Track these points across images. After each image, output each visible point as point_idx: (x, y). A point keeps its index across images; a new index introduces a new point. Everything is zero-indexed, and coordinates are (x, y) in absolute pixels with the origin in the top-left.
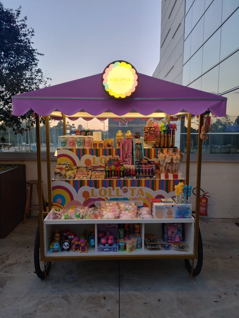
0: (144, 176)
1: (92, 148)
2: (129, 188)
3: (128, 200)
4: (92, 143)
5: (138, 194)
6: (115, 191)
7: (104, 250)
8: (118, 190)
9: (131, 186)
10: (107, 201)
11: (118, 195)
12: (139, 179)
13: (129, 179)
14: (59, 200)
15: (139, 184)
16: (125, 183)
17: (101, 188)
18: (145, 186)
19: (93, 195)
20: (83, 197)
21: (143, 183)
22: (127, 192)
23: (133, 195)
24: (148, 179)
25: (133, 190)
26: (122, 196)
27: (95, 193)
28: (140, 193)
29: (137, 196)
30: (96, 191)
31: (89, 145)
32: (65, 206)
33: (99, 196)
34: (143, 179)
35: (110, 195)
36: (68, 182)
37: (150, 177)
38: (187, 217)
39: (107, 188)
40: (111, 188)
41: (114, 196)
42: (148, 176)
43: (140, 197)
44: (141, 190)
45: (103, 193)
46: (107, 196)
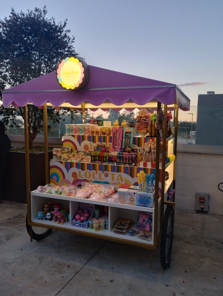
0: (124, 163)
1: (91, 135)
2: (110, 173)
3: (109, 184)
4: (91, 131)
5: (118, 179)
6: (98, 174)
7: (75, 225)
8: (100, 173)
9: (112, 171)
10: (91, 183)
11: (100, 178)
12: (119, 165)
13: (110, 165)
14: (55, 178)
15: (118, 170)
16: (106, 168)
17: (86, 170)
18: (124, 172)
19: (80, 176)
20: (73, 177)
21: (122, 170)
22: (108, 176)
23: (113, 179)
24: (127, 165)
25: (113, 175)
26: (103, 179)
27: (82, 174)
28: (119, 178)
29: (117, 181)
30: (83, 173)
31: (88, 133)
32: (59, 183)
33: (84, 178)
34: (122, 166)
35: (94, 178)
36: (61, 162)
37: (129, 164)
38: (148, 206)
39: (91, 170)
40: (95, 171)
41: (97, 179)
42: (127, 163)
43: (119, 182)
44: (120, 175)
45: (88, 175)
46: (91, 178)
